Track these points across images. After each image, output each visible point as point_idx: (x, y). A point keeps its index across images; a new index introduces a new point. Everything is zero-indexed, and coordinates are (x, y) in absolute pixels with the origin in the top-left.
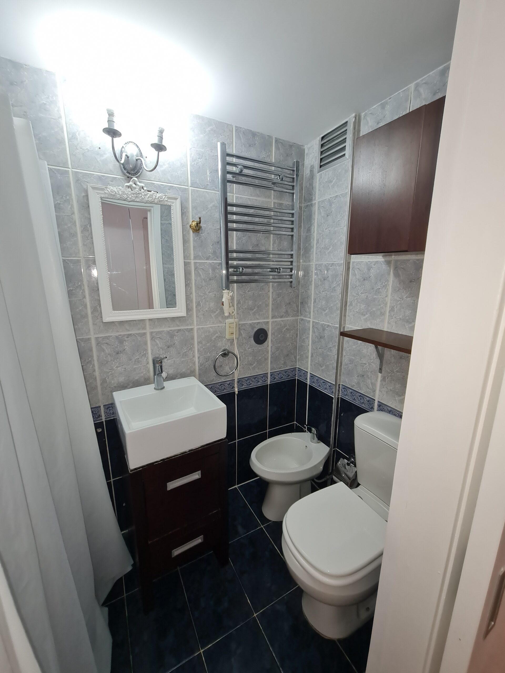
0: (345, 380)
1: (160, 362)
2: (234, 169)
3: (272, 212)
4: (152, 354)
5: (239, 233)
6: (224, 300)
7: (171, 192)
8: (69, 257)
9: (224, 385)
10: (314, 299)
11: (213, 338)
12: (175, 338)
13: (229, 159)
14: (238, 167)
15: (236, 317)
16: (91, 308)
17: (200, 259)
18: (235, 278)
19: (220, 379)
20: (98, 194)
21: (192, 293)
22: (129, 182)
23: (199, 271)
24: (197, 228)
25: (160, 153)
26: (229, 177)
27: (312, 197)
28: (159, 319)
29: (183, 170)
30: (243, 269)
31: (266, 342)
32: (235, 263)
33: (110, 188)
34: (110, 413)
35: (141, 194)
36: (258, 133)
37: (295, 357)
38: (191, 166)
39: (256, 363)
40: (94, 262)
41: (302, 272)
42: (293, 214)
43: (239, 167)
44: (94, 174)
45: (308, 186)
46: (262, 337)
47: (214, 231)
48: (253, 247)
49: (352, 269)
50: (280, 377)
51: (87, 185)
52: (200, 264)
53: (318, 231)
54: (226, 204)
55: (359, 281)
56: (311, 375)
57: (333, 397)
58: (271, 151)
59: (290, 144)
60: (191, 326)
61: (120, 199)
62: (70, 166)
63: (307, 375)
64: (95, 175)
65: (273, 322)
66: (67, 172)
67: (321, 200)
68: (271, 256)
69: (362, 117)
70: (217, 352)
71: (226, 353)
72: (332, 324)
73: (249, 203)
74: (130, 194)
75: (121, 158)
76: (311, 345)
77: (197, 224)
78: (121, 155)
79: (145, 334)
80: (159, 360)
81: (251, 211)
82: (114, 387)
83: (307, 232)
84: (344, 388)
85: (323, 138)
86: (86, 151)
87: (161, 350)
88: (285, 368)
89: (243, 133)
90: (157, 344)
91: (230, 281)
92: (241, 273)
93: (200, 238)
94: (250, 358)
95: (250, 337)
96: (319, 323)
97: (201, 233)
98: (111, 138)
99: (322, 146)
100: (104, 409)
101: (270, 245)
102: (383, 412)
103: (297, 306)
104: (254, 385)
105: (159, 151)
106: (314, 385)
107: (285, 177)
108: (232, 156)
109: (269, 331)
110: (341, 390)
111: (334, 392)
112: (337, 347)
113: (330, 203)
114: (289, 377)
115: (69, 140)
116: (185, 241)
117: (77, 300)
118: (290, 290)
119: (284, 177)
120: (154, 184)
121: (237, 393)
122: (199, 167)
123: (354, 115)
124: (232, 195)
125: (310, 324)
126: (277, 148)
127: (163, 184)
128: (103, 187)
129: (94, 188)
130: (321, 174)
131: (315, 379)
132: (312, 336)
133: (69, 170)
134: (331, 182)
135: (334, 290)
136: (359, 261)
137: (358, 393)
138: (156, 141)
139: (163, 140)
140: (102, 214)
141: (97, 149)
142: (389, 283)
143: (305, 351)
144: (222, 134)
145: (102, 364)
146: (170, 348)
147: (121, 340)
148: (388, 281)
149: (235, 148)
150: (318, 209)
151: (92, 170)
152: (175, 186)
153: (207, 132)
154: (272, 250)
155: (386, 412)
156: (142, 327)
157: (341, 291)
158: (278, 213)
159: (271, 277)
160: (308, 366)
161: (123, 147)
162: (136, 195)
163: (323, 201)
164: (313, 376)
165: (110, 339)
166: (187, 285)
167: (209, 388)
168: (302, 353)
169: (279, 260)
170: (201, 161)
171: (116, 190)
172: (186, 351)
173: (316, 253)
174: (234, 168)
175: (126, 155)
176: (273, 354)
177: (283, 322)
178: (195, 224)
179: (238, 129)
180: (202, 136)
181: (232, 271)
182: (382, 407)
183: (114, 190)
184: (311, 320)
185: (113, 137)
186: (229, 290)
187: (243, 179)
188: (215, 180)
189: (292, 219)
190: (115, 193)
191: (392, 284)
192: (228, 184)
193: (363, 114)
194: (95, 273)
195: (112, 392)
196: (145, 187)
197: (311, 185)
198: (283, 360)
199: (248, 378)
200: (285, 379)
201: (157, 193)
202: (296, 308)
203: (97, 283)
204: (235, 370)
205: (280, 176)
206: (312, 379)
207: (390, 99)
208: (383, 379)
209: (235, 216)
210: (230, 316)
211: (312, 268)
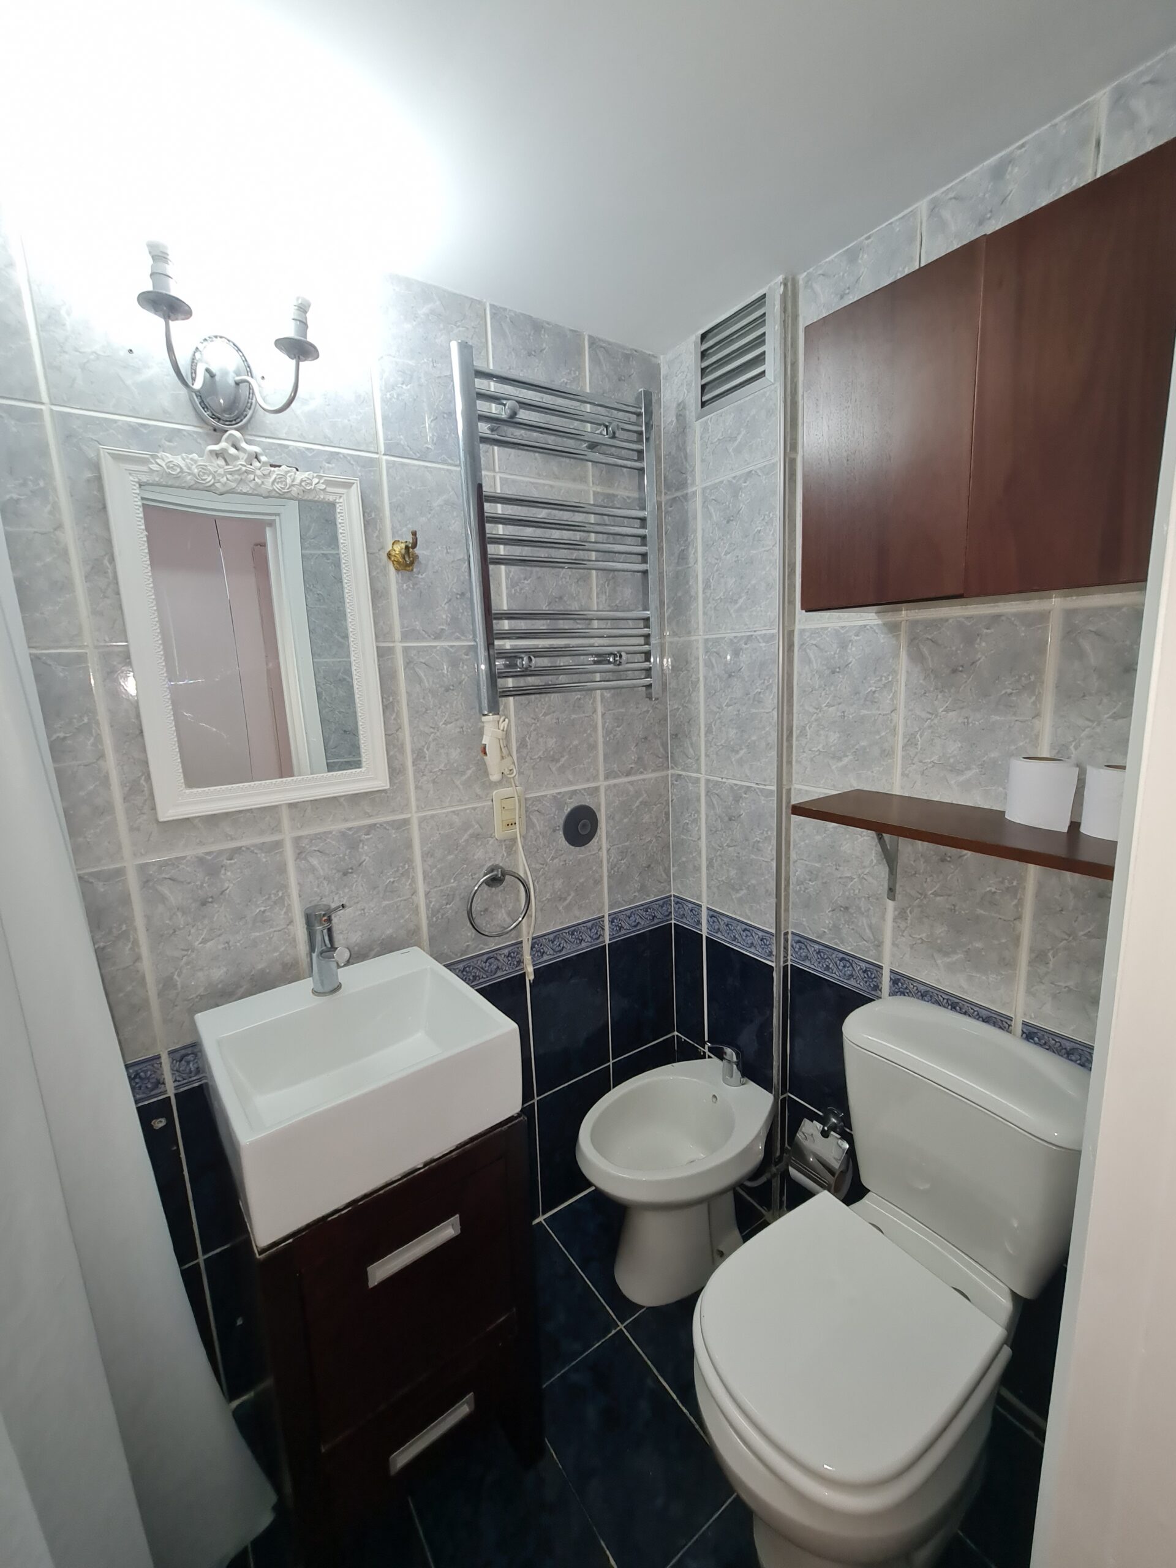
0: (799, 922)
1: (325, 918)
2: (494, 409)
3: (593, 516)
4: (300, 896)
5: (513, 569)
6: (486, 740)
7: (333, 468)
8: (49, 648)
9: (496, 959)
10: (706, 726)
11: (462, 841)
12: (363, 848)
13: (481, 384)
14: (505, 405)
15: (517, 783)
16: (123, 785)
17: (417, 639)
18: (510, 683)
19: (486, 944)
20: (130, 474)
21: (400, 728)
22: (218, 442)
23: (417, 669)
24: (407, 559)
25: (301, 363)
26: (484, 428)
27: (686, 479)
28: (315, 803)
29: (361, 411)
30: (530, 660)
31: (595, 840)
32: (508, 644)
33: (165, 458)
34: (188, 1071)
35: (252, 472)
36: (548, 323)
37: (667, 871)
38: (384, 401)
39: (573, 894)
40: (126, 658)
41: (669, 660)
42: (643, 520)
43: (509, 403)
44: (115, 421)
45: (673, 452)
46: (584, 825)
47: (451, 566)
48: (550, 604)
49: (800, 648)
50: (634, 924)
51: (98, 450)
52: (419, 652)
53: (706, 560)
54: (481, 497)
55: (820, 676)
56: (711, 913)
57: (773, 965)
58: (580, 368)
59: (625, 351)
60: (402, 813)
61: (195, 487)
62: (45, 398)
63: (699, 914)
64: (120, 423)
65: (608, 788)
66: (37, 415)
67: (709, 483)
68: (595, 623)
69: (801, 282)
70: (475, 874)
71: (497, 875)
72: (757, 784)
73: (535, 494)
74: (223, 473)
75: (194, 379)
76: (707, 839)
77: (407, 548)
78: (194, 371)
79: (278, 844)
80: (323, 913)
81: (542, 514)
82: (197, 997)
83: (678, 564)
84: (799, 942)
85: (704, 337)
86: (92, 357)
87: (325, 883)
88: (645, 899)
89: (512, 322)
90: (313, 869)
91: (499, 690)
92: (526, 668)
93: (416, 584)
94: (559, 884)
95: (554, 831)
96: (725, 783)
97: (419, 573)
98: (161, 321)
99: (704, 355)
100: (172, 1063)
101: (590, 597)
102: (906, 998)
103: (665, 745)
104: (571, 950)
105: (299, 357)
106: (720, 938)
107: (621, 431)
108: (489, 376)
109: (599, 810)
110: (792, 946)
111: (774, 953)
112: (774, 842)
113: (735, 490)
114: (656, 921)
115: (41, 327)
116: (378, 595)
117: (79, 766)
118: (646, 705)
119: (618, 429)
120: (287, 446)
121: (530, 977)
122: (405, 404)
123: (780, 278)
124: (491, 474)
125: (699, 787)
126: (595, 360)
127: (311, 449)
128: (145, 454)
129: (117, 457)
130: (706, 422)
131: (722, 923)
132: (707, 816)
133: (41, 410)
134: (733, 439)
135: (758, 700)
136: (817, 626)
137: (837, 953)
138: (289, 331)
139: (308, 330)
140: (143, 527)
141: (123, 353)
142: (899, 677)
143: (691, 853)
144: (459, 324)
145: (160, 936)
146: (349, 875)
147: (211, 867)
148: (895, 672)
149: (493, 358)
150: (703, 506)
151: (111, 410)
152: (343, 454)
153: (422, 316)
154: (596, 609)
155: (913, 996)
156: (269, 825)
157: (776, 701)
158: (606, 517)
159: (598, 677)
160: (701, 891)
161: (197, 348)
162: (240, 475)
163: (715, 487)
164: (715, 914)
165: (181, 866)
166: (389, 706)
167: (457, 971)
168: (684, 859)
169: (617, 634)
170: (408, 390)
171: (182, 464)
172: (392, 880)
173: (705, 614)
174: (493, 405)
175: (207, 370)
176: (612, 867)
177: (632, 785)
178: (402, 549)
179: (498, 313)
180: (408, 326)
181: (503, 667)
182: (902, 985)
183: (176, 462)
184: (703, 777)
185: (169, 317)
186: (498, 714)
187: (518, 435)
188: (447, 437)
189: (641, 532)
190: (179, 470)
191: (907, 680)
192: (483, 447)
193: (802, 278)
194: (130, 686)
195: (193, 1010)
196: (262, 455)
197: (682, 448)
198: (638, 879)
199: (555, 934)
200: (645, 926)
201: (297, 470)
202: (661, 749)
203: (138, 716)
204: (523, 919)
205: (607, 427)
206: (714, 922)
207: (869, 238)
208: (899, 914)
209: (500, 526)
210: (504, 780)
211: (697, 648)
